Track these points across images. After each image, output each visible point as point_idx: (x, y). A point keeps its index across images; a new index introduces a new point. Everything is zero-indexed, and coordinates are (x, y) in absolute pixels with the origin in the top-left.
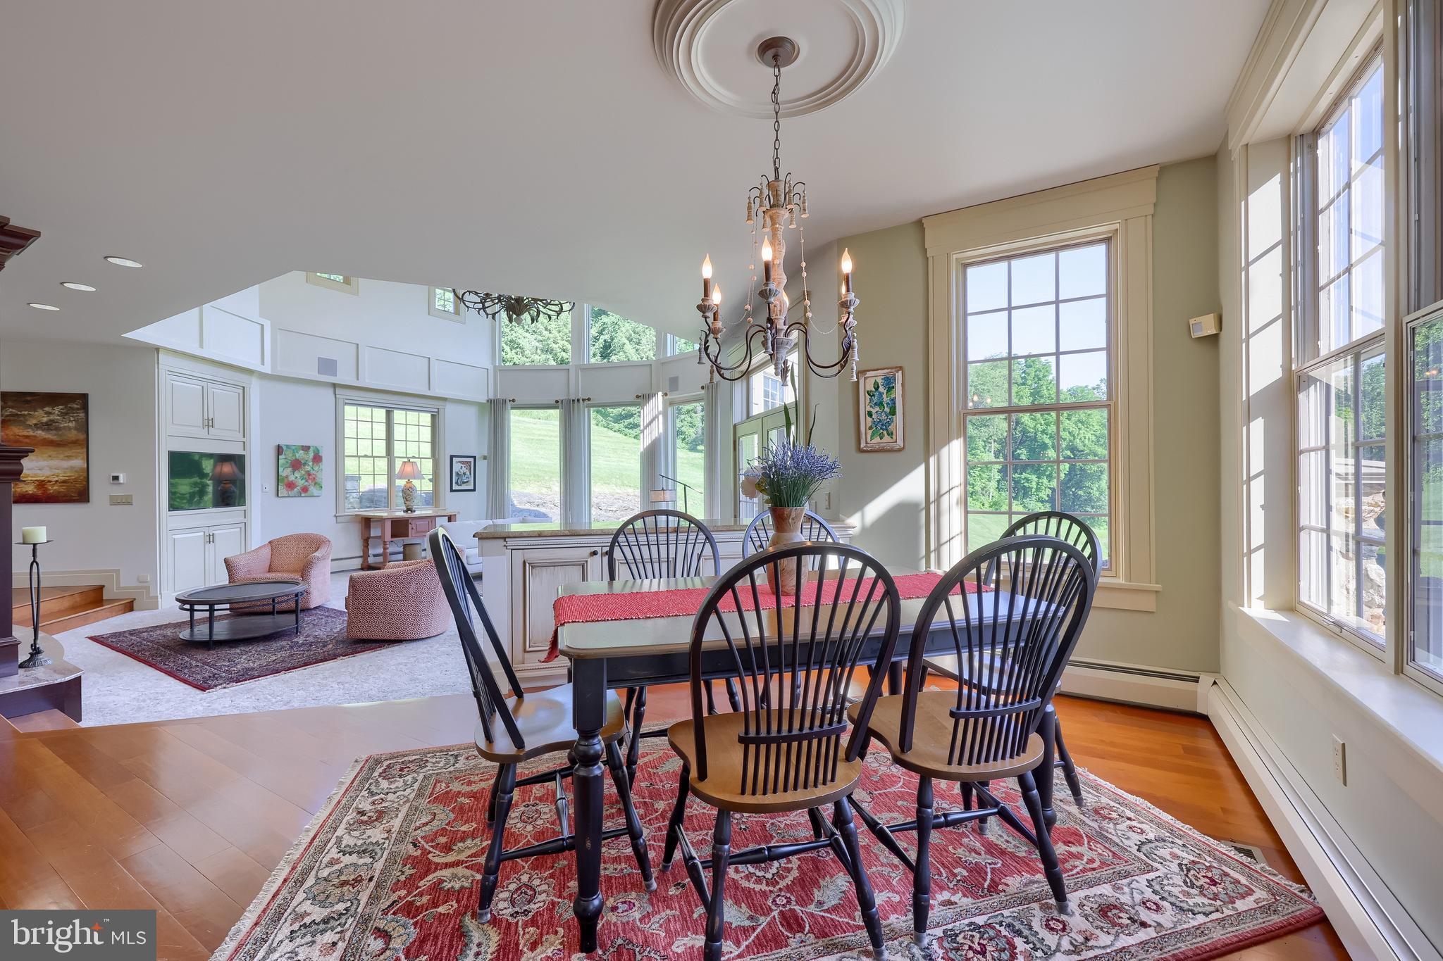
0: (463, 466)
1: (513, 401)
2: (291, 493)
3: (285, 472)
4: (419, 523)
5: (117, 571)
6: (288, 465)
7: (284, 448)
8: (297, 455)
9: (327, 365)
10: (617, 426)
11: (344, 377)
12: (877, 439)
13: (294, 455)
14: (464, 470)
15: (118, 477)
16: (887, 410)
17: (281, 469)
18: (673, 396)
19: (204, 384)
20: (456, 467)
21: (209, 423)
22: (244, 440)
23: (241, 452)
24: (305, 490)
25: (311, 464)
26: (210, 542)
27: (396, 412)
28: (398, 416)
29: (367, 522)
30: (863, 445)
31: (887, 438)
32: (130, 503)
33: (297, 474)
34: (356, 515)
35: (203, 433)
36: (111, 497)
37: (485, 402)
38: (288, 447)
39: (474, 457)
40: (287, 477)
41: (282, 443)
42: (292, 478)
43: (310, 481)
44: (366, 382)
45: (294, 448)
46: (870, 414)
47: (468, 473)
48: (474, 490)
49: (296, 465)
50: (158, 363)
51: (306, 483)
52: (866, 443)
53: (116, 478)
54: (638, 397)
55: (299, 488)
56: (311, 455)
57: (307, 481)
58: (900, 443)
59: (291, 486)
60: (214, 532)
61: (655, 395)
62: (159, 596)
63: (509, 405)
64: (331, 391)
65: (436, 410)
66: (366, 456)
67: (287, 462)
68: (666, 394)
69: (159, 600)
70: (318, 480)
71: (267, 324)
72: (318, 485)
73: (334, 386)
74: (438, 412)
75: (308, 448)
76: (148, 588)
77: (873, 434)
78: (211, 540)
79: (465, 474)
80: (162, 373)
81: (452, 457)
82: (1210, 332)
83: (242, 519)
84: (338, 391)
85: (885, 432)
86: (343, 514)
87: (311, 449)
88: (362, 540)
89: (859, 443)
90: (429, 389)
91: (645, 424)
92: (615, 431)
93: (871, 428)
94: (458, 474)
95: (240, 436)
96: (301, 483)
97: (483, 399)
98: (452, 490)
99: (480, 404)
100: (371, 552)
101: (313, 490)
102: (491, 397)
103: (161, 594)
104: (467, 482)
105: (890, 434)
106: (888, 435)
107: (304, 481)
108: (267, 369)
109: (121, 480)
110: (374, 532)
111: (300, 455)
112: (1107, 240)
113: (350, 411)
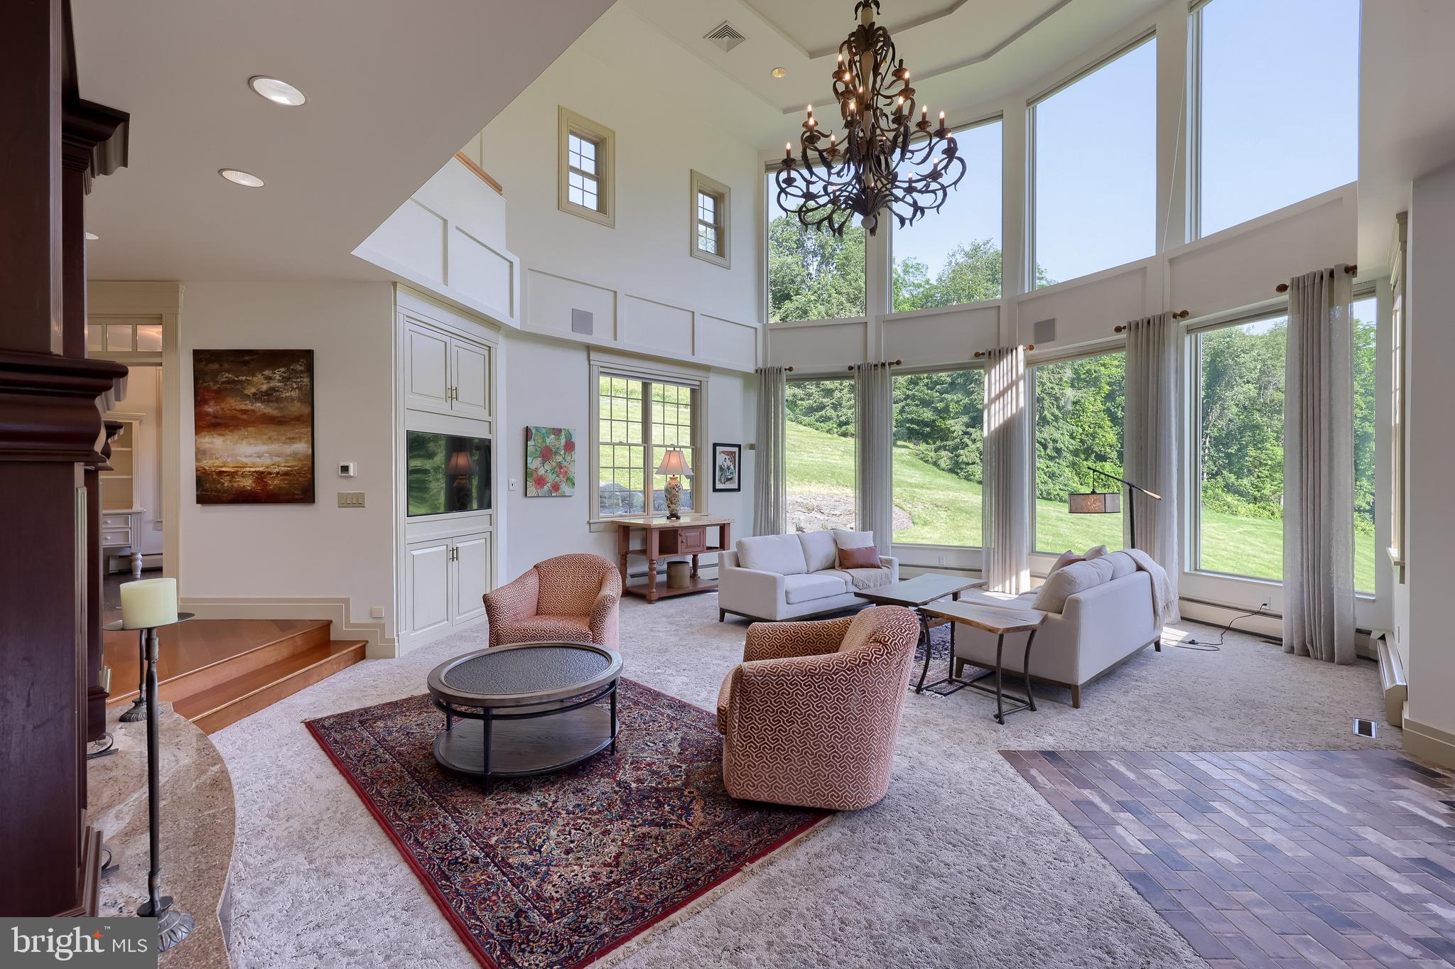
0: (727, 457)
1: (790, 369)
2: (541, 492)
3: (534, 464)
4: (690, 534)
5: (347, 601)
6: (538, 454)
7: (534, 431)
8: (548, 441)
9: (582, 320)
10: (807, 419)
11: (601, 336)
13: (544, 441)
14: (728, 463)
15: (347, 467)
17: (529, 460)
18: (1042, 350)
19: (447, 339)
20: (721, 459)
21: (452, 394)
22: (490, 419)
23: (486, 436)
24: (556, 487)
25: (562, 453)
26: (453, 558)
27: (654, 385)
28: (656, 388)
29: (624, 531)
32: (361, 505)
33: (547, 466)
34: (612, 522)
35: (445, 407)
36: (341, 496)
37: (753, 372)
38: (537, 429)
39: (739, 446)
40: (536, 470)
41: (531, 425)
42: (542, 472)
43: (561, 476)
44: (624, 343)
45: (544, 431)
47: (732, 467)
48: (739, 490)
49: (547, 454)
50: (395, 304)
51: (557, 479)
53: (345, 469)
54: (977, 355)
55: (549, 485)
56: (563, 441)
57: (558, 476)
59: (540, 482)
60: (458, 545)
61: (1011, 350)
62: (396, 638)
63: (784, 374)
64: (583, 356)
65: (698, 383)
66: (621, 444)
67: (536, 450)
68: (1031, 348)
69: (396, 644)
70: (571, 475)
71: (517, 262)
72: (571, 481)
73: (589, 348)
74: (700, 386)
75: (560, 431)
76: (382, 627)
78: (455, 556)
79: (729, 468)
80: (401, 318)
81: (715, 445)
83: (487, 527)
84: (593, 355)
86: (597, 521)
87: (563, 433)
88: (619, 556)
90: (693, 354)
91: (993, 395)
92: (805, 425)
94: (721, 468)
95: (484, 414)
96: (551, 478)
97: (750, 368)
98: (715, 490)
99: (745, 376)
100: (630, 571)
101: (565, 488)
102: (760, 365)
103: (398, 635)
104: (731, 479)
107: (555, 475)
108: (516, 323)
109: (351, 472)
110: (635, 545)
111: (551, 440)
113: (604, 381)
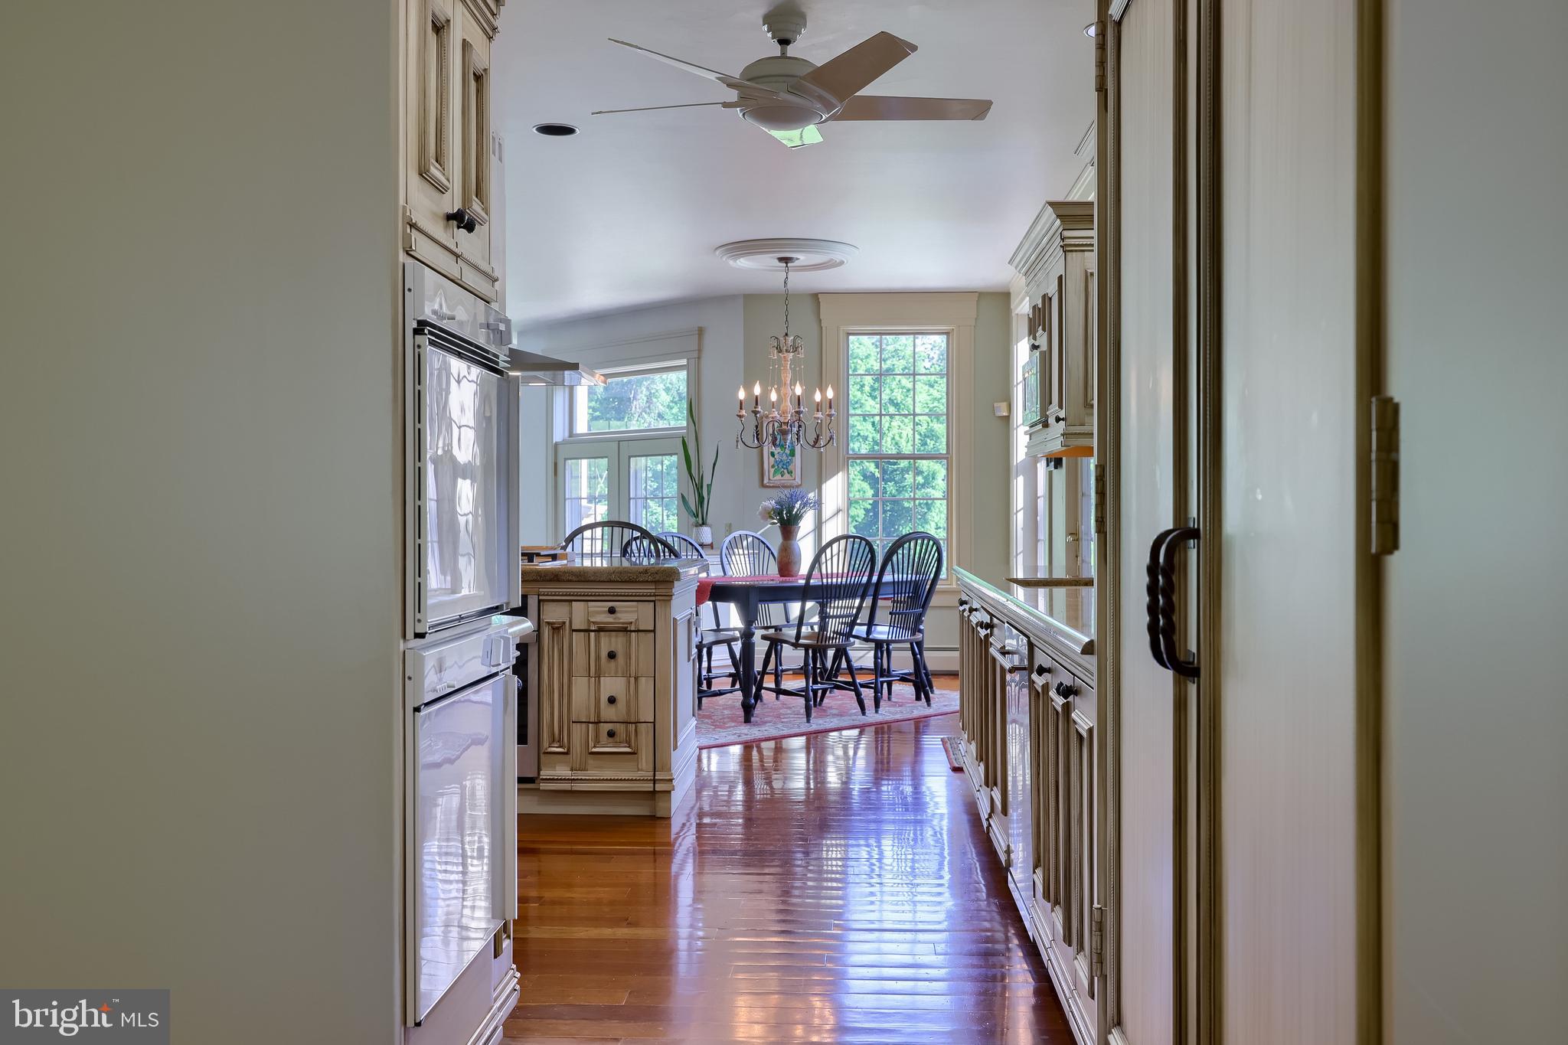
12: (779, 477)
16: (788, 451)
30: (766, 481)
31: (787, 476)
46: (773, 454)
52: (769, 479)
58: (798, 481)
77: (775, 472)
82: (1004, 414)
85: (785, 471)
89: (763, 480)
93: (773, 466)
105: (790, 473)
106: (788, 473)
112: (947, 333)
